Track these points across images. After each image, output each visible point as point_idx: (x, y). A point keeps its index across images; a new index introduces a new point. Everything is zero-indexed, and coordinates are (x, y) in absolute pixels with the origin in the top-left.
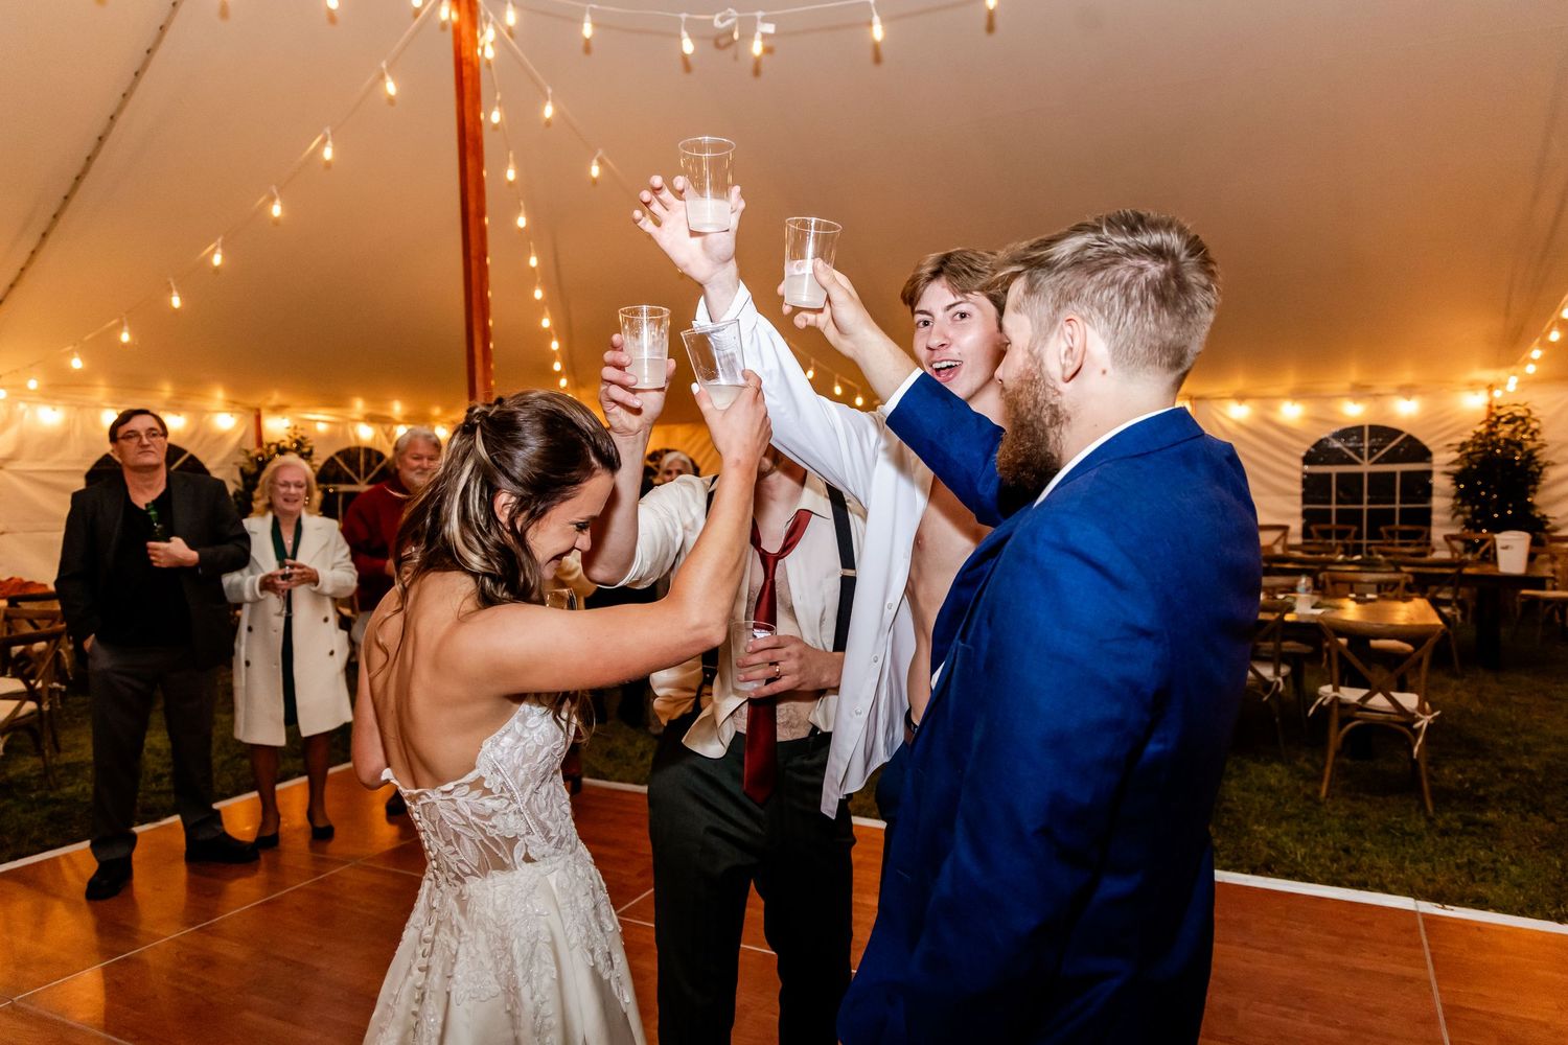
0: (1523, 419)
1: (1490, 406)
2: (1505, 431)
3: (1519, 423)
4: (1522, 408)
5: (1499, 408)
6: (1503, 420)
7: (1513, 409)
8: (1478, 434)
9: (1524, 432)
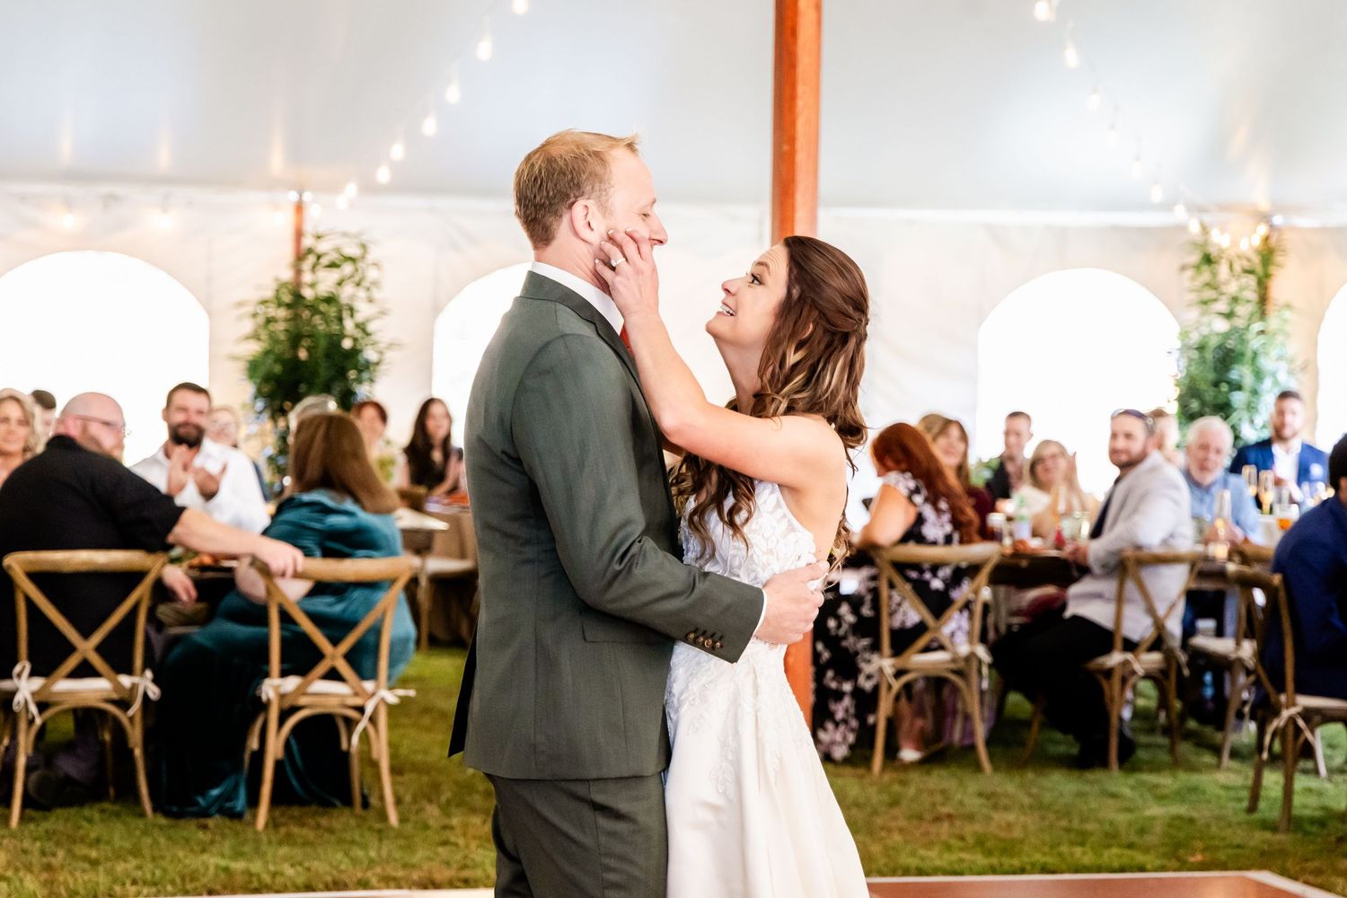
0: (352, 259)
1: (299, 235)
2: (325, 282)
3: (347, 268)
4: (353, 241)
5: (319, 237)
6: (324, 261)
7: (339, 241)
8: (282, 285)
9: (357, 285)
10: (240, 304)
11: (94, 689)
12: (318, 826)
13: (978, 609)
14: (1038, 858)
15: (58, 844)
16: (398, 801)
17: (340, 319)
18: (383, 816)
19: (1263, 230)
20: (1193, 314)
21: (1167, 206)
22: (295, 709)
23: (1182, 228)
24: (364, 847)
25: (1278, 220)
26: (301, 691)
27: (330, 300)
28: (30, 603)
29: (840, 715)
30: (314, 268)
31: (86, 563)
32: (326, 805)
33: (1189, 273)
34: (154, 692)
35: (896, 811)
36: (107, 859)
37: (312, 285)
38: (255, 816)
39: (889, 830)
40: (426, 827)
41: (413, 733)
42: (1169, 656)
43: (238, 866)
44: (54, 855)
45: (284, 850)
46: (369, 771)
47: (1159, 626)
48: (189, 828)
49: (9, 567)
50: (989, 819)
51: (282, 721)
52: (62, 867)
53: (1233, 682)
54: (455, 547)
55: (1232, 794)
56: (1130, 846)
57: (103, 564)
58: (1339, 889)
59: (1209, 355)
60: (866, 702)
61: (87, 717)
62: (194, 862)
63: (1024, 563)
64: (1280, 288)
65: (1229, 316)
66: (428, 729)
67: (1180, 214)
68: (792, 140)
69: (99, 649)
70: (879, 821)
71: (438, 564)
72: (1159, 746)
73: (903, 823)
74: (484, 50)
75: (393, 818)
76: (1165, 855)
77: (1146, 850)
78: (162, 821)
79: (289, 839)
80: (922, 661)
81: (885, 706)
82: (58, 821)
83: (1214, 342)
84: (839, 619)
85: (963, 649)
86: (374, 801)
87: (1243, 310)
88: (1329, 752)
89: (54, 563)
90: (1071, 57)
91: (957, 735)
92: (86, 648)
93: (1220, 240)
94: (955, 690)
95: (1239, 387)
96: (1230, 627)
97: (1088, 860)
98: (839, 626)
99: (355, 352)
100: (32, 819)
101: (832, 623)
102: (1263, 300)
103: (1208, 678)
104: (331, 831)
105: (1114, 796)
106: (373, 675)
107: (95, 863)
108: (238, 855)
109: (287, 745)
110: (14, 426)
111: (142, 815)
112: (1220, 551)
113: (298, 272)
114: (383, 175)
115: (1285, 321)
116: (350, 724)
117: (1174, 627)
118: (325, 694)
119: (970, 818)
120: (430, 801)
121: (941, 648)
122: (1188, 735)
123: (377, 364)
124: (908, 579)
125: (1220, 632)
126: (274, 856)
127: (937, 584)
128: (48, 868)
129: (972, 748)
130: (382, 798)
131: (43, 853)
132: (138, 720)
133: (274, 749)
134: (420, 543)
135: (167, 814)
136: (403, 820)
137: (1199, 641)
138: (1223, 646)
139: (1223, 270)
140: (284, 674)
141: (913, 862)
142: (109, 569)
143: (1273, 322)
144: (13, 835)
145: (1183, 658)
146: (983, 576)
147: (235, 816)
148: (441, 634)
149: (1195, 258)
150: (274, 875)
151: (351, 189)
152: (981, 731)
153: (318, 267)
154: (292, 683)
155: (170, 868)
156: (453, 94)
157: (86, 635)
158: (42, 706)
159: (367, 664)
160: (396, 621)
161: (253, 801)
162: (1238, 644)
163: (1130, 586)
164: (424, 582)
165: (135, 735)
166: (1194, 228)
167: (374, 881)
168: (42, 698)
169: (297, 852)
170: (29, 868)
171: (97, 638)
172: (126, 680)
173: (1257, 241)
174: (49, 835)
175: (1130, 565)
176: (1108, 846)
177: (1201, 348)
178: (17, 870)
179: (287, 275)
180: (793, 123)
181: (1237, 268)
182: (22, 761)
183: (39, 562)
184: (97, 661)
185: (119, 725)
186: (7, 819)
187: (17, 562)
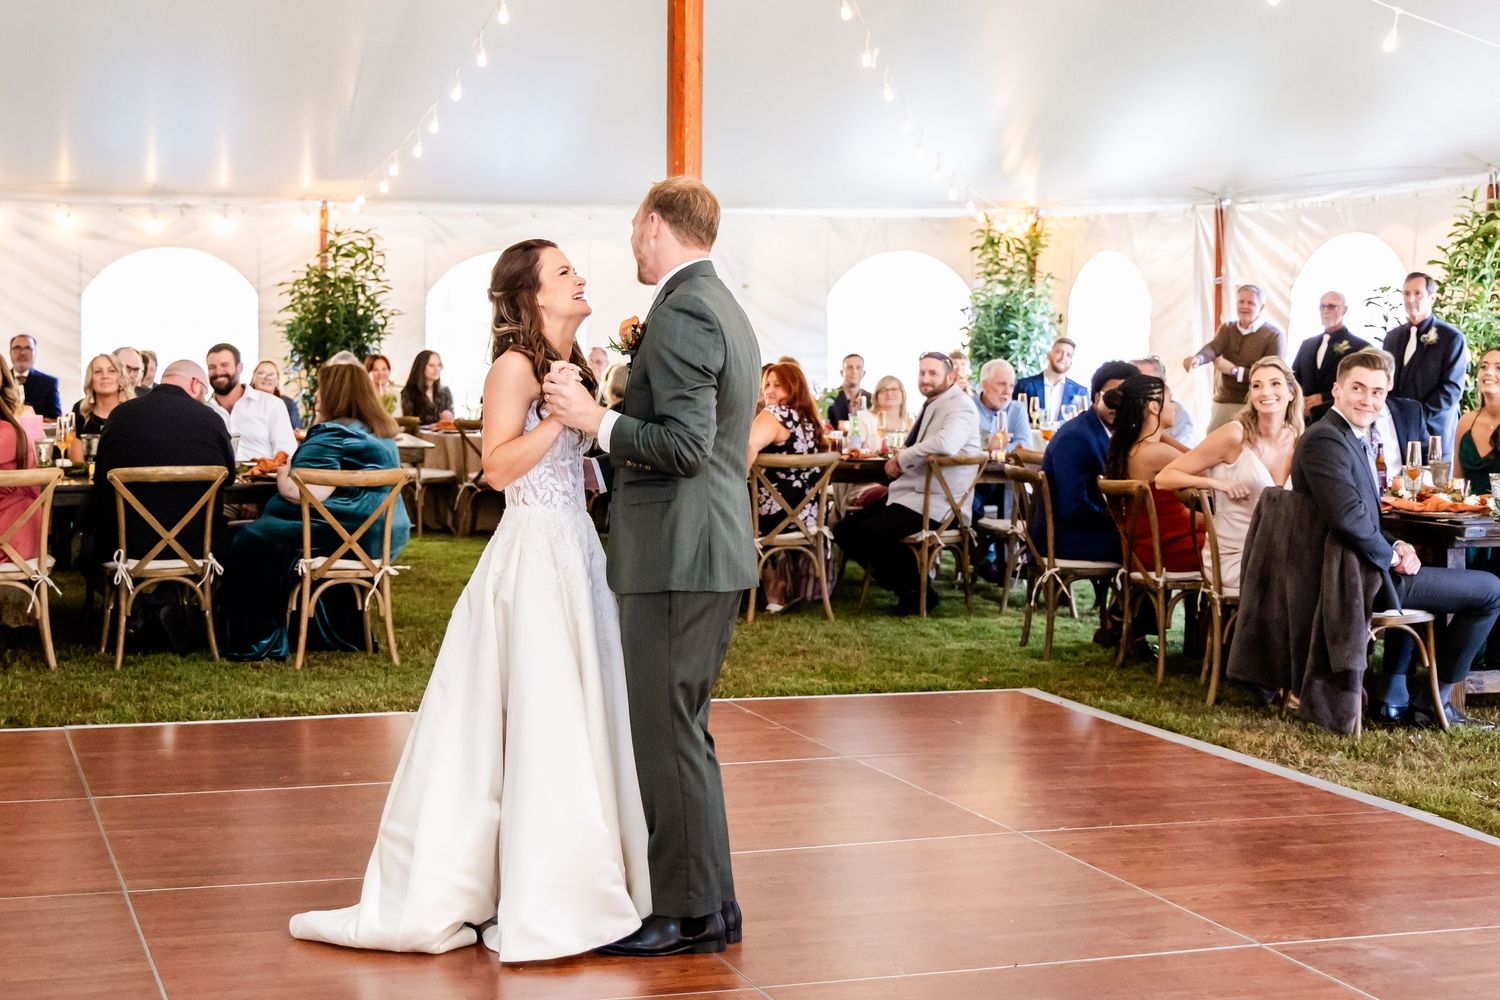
0: (363, 250)
1: (324, 232)
2: (344, 267)
3: (360, 257)
4: (365, 237)
5: (338, 234)
6: (343, 251)
7: (353, 237)
8: (312, 269)
9: (367, 269)
10: (282, 284)
11: (175, 568)
12: (341, 666)
13: (824, 500)
14: (867, 680)
15: (151, 681)
16: (400, 647)
17: (355, 294)
18: (389, 658)
19: (1032, 219)
20: (981, 282)
21: (961, 204)
22: (323, 580)
23: (972, 219)
24: (375, 680)
25: (1042, 213)
26: (327, 567)
27: (346, 280)
28: (127, 505)
30: (335, 256)
32: (347, 650)
33: (978, 252)
34: (220, 569)
35: (764, 649)
36: (186, 691)
37: (334, 270)
38: (294, 659)
39: (760, 663)
40: (420, 665)
41: (409, 596)
42: (963, 532)
43: (282, 695)
44: (148, 689)
45: (316, 684)
46: (379, 625)
47: (956, 510)
48: (246, 669)
49: (112, 479)
50: (832, 653)
51: (313, 591)
52: (153, 698)
53: (1011, 551)
54: (441, 458)
55: (1009, 632)
56: (935, 671)
57: (179, 476)
58: (1087, 700)
59: (993, 313)
62: (249, 693)
63: (857, 466)
64: (1043, 264)
65: (1007, 283)
66: (422, 594)
67: (970, 209)
69: (177, 538)
70: (752, 656)
71: (427, 473)
72: (957, 598)
73: (769, 657)
74: (456, 94)
75: (396, 660)
76: (960, 678)
77: (947, 674)
78: (226, 663)
79: (319, 676)
80: (783, 539)
82: (150, 664)
83: (996, 302)
85: (813, 530)
86: (382, 646)
87: (1017, 279)
88: (1080, 600)
89: (144, 475)
90: (889, 94)
91: (810, 593)
92: (169, 537)
93: (999, 228)
94: (808, 560)
95: (1016, 336)
96: (1008, 511)
97: (904, 682)
99: (366, 318)
100: (132, 663)
102: (1032, 271)
103: (992, 548)
104: (350, 669)
105: (923, 635)
106: (379, 555)
107: (176, 695)
108: (282, 687)
109: (317, 607)
110: (106, 374)
111: (212, 659)
112: (1000, 456)
113: (324, 260)
114: (384, 188)
115: (1048, 286)
116: (364, 590)
117: (967, 511)
118: (345, 569)
119: (818, 652)
120: (424, 647)
121: (798, 529)
122: (978, 590)
123: (383, 327)
125: (1001, 515)
126: (308, 688)
127: (797, 484)
128: (143, 699)
129: (821, 601)
130: (388, 644)
131: (139, 689)
132: (208, 588)
133: (308, 609)
134: (415, 458)
135: (231, 659)
136: (403, 661)
137: (984, 521)
138: (1004, 525)
139: (1002, 248)
140: (314, 555)
141: (777, 685)
143: (1039, 289)
144: (117, 676)
145: (974, 534)
146: (828, 476)
147: (281, 659)
148: (432, 524)
149: (982, 241)
150: (309, 701)
151: (361, 199)
153: (339, 256)
154: (320, 561)
156: (434, 127)
157: (169, 527)
158: (137, 581)
159: (375, 547)
160: (396, 515)
161: (293, 648)
162: (1014, 523)
163: (934, 481)
164: (419, 486)
165: (206, 601)
166: (981, 219)
167: (382, 705)
168: (137, 575)
169: (325, 684)
170: (129, 699)
171: (176, 530)
172: (199, 563)
173: (1026, 228)
174: (144, 675)
175: (935, 467)
176: (920, 672)
177: (987, 307)
178: (120, 700)
179: (315, 262)
180: (682, 145)
181: (1012, 248)
182: (123, 620)
183: (133, 475)
184: (177, 547)
185: (193, 592)
186: (113, 663)
187: (117, 475)
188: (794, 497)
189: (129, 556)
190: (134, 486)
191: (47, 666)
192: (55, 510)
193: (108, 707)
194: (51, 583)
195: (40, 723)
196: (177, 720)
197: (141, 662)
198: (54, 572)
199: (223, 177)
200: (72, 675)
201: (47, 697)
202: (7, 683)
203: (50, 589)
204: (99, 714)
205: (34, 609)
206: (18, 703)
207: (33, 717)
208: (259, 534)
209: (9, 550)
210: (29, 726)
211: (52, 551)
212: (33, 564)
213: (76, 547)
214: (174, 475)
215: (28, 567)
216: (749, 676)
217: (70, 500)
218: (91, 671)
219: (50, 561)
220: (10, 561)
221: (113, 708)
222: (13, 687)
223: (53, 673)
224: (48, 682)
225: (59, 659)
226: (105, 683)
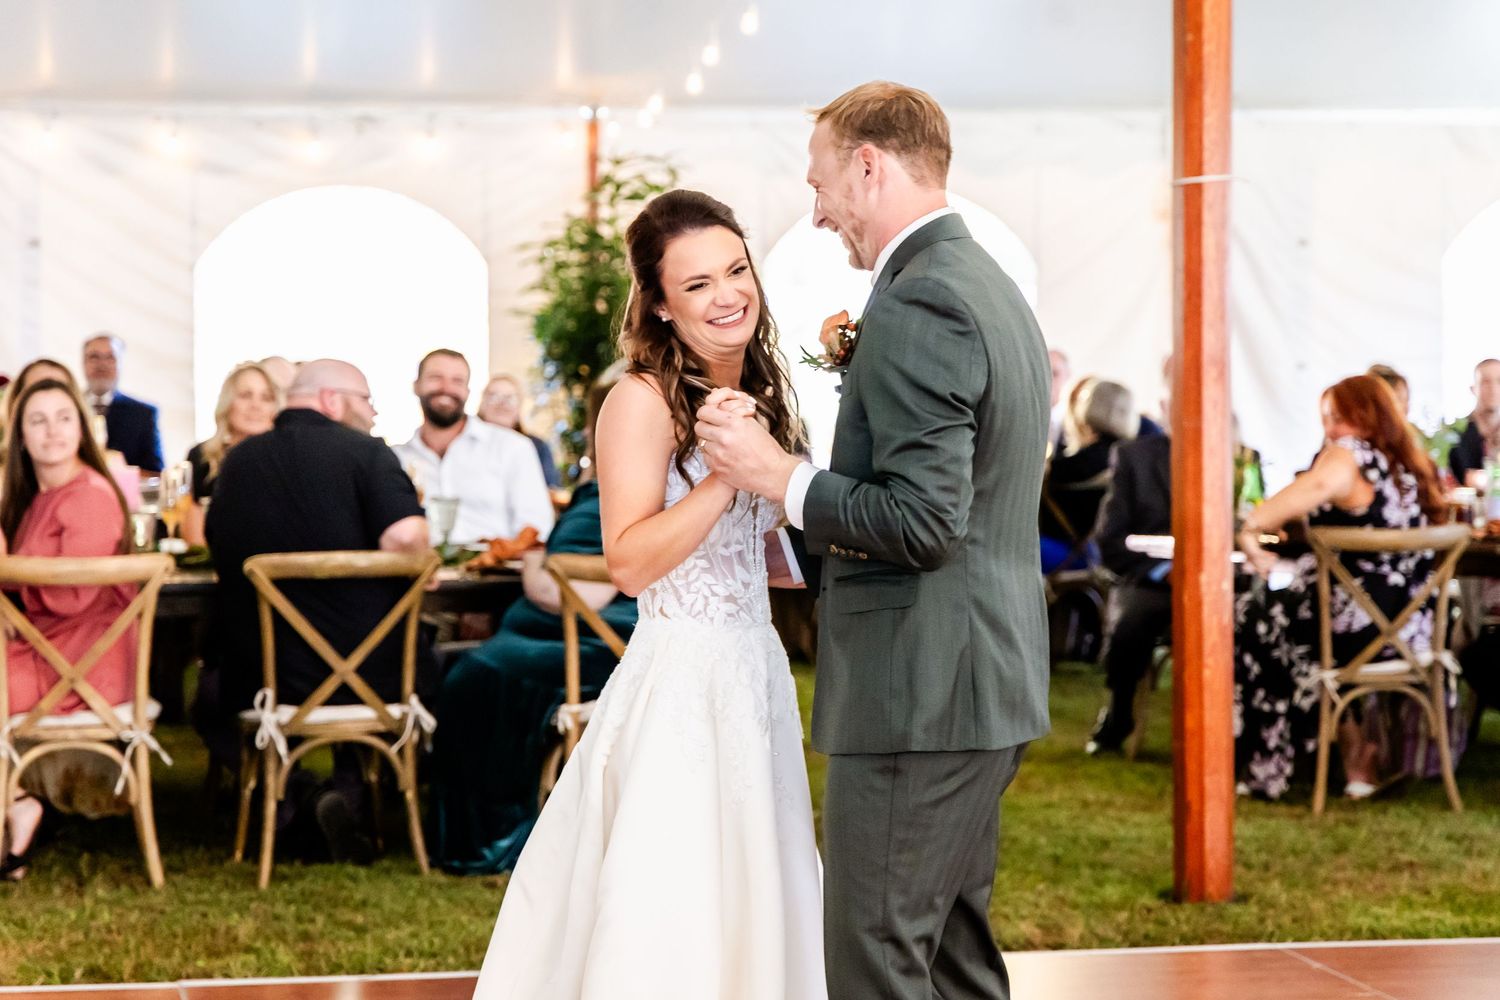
1: (594, 159)
4: (659, 167)
5: (618, 162)
6: (626, 191)
7: (642, 167)
8: (575, 222)
10: (524, 247)
11: (356, 720)
13: (1443, 606)
15: (317, 908)
29: (1272, 743)
30: (613, 198)
31: (342, 567)
34: (429, 722)
35: (1343, 859)
36: (376, 925)
37: (611, 222)
39: (1335, 883)
44: (312, 921)
48: (472, 887)
49: (252, 572)
50: (1460, 868)
52: (322, 935)
57: (361, 568)
60: (1304, 723)
61: (349, 754)
68: (1198, 28)
69: (361, 671)
70: (1322, 872)
73: (1351, 873)
78: (441, 878)
80: (1373, 673)
81: (1328, 729)
82: (316, 879)
84: (1270, 620)
85: (1425, 657)
89: (304, 567)
91: (1419, 765)
92: (346, 669)
94: (1416, 708)
98: (1270, 631)
100: (284, 878)
101: (1262, 628)
107: (361, 931)
111: (417, 871)
113: (594, 205)
114: (694, 84)
119: (1436, 866)
121: (1398, 656)
124: (1356, 572)
127: (1396, 579)
128: (306, 937)
129: (1438, 779)
131: (299, 919)
132: (409, 753)
135: (449, 870)
141: (1365, 922)
142: (372, 573)
144: (262, 898)
146: (1449, 565)
151: (656, 103)
152: (1448, 759)
153: (617, 200)
155: (452, 936)
157: (345, 652)
158: (293, 742)
165: (407, 775)
168: (294, 731)
170: (282, 936)
171: (359, 656)
172: (395, 710)
174: (306, 897)
178: (268, 939)
179: (580, 210)
182: (271, 808)
183: (287, 566)
184: (358, 685)
185: (385, 761)
186: (253, 878)
187: (261, 567)
188: (1393, 602)
189: (282, 699)
190: (288, 585)
191: (148, 882)
192: (159, 625)
193: (248, 950)
194: (155, 745)
195: (140, 974)
196: (362, 972)
197: (301, 876)
198: (160, 725)
199: (427, 70)
200: (190, 897)
201: (150, 931)
202: (83, 909)
203: (154, 757)
204: (235, 961)
205: (126, 788)
206: (102, 944)
207: (127, 966)
208: (493, 663)
209: (86, 691)
210: (121, 980)
211: (155, 692)
212: (124, 713)
213: (191, 684)
214: (352, 566)
215: (115, 718)
216: (1318, 905)
217: (185, 608)
218: (220, 891)
219: (152, 709)
220: (88, 708)
221: (257, 952)
222: (93, 917)
223: (157, 893)
224: (151, 909)
225: (168, 870)
226: (243, 910)
